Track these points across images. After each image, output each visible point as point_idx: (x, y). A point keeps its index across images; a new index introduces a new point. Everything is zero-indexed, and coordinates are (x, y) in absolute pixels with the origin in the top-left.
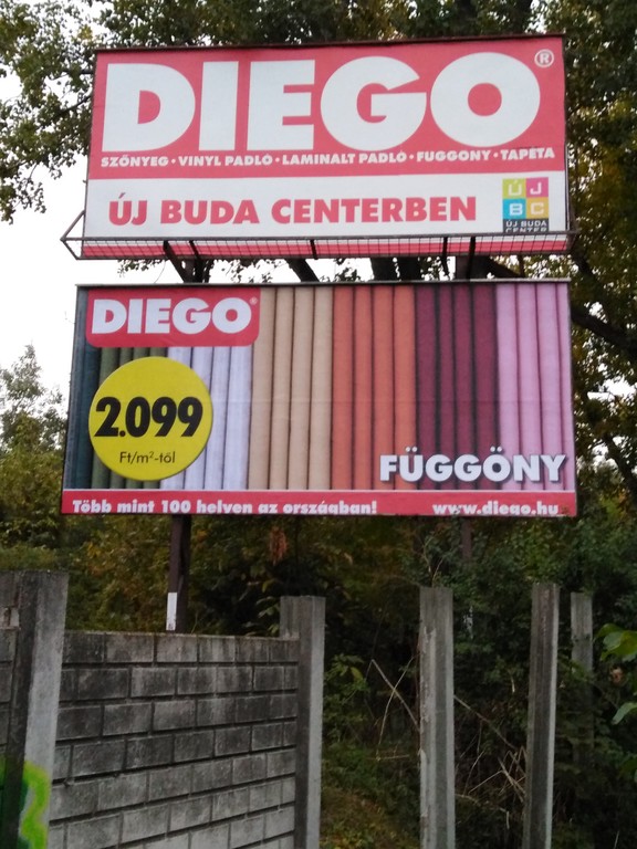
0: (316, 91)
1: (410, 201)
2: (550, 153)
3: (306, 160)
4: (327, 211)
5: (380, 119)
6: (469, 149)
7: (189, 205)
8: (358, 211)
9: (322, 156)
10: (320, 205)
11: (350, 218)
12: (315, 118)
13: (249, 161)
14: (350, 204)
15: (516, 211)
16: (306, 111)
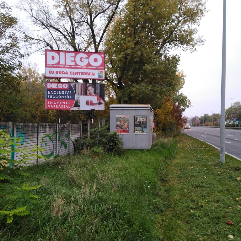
0: (75, 57)
1: (87, 73)
2: (103, 68)
3: (74, 67)
4: (77, 73)
5: (83, 62)
6: (94, 66)
7: (59, 72)
8: (80, 74)
9: (76, 66)
10: (76, 73)
11: (79, 74)
12: (75, 61)
13: (67, 66)
14: (79, 73)
15: (99, 75)
16: (74, 60)
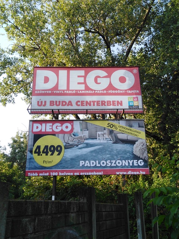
0: (85, 77)
1: (108, 101)
2: (138, 91)
3: (83, 92)
5: (100, 83)
6: (120, 90)
7: (56, 102)
8: (96, 103)
9: (87, 91)
10: (87, 102)
11: (94, 105)
12: (85, 83)
13: (70, 92)
15: (131, 104)
16: (83, 81)
